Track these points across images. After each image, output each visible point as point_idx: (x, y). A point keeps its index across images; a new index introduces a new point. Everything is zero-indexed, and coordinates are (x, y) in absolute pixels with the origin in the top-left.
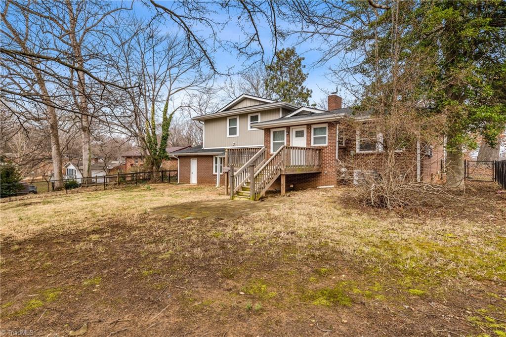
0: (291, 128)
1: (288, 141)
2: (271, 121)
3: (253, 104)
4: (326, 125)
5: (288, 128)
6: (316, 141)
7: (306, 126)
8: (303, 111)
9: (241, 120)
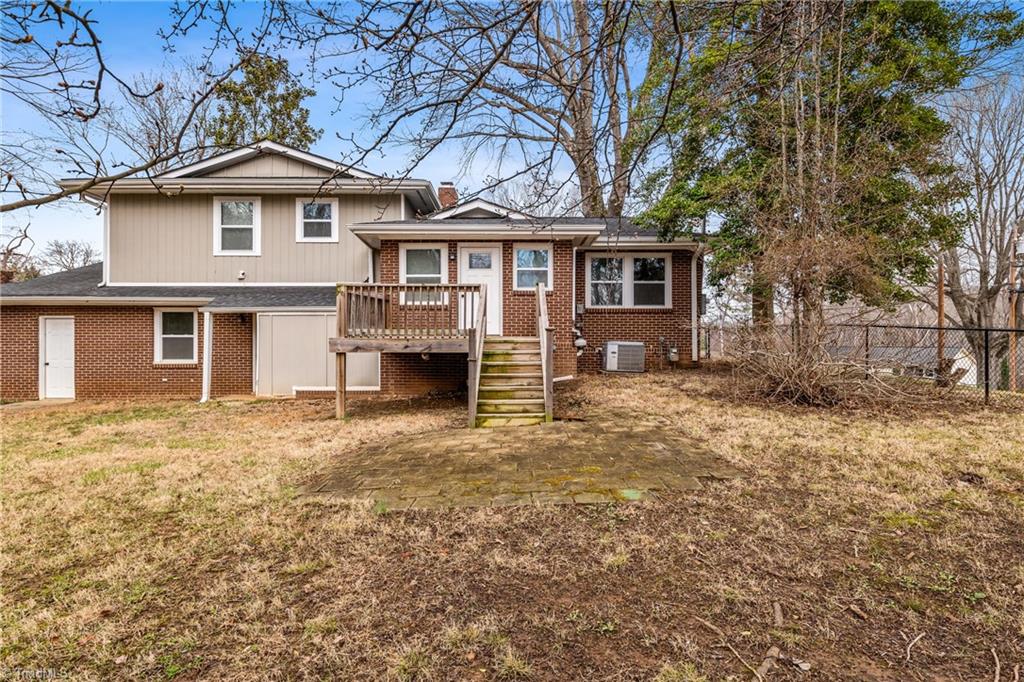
0: (459, 244)
1: (453, 274)
2: (394, 222)
3: (295, 171)
4: (549, 247)
5: (453, 244)
6: (525, 278)
7: (501, 244)
8: (478, 210)
9: (269, 210)
